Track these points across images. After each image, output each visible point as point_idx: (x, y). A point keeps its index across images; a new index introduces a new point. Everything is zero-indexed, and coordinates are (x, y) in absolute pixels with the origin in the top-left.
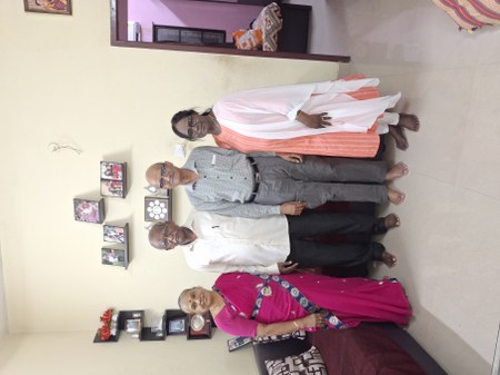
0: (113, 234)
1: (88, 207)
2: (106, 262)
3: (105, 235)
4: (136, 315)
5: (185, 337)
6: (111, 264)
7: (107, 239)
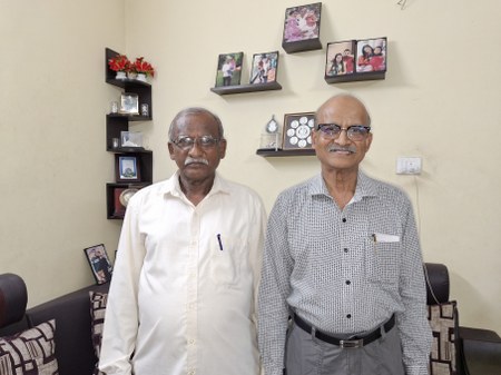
0: (265, 67)
1: (310, 24)
2: (222, 60)
3: (264, 56)
4: (144, 108)
6: (220, 68)
7: (258, 59)
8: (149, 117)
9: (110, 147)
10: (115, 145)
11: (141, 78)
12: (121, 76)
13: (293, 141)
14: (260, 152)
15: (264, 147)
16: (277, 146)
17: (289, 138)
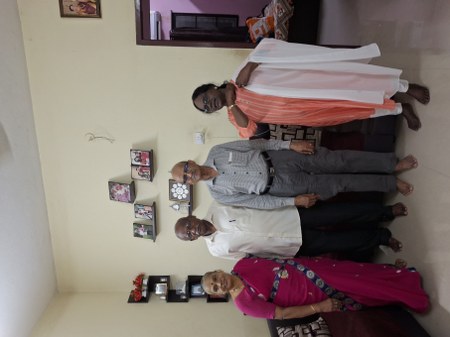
0: (142, 211)
1: (121, 188)
2: (137, 235)
3: (136, 212)
5: (205, 300)
6: (142, 237)
7: (138, 215)
8: (168, 277)
9: (186, 301)
10: (184, 297)
11: (145, 282)
12: (144, 294)
13: (184, 196)
17: (183, 199)
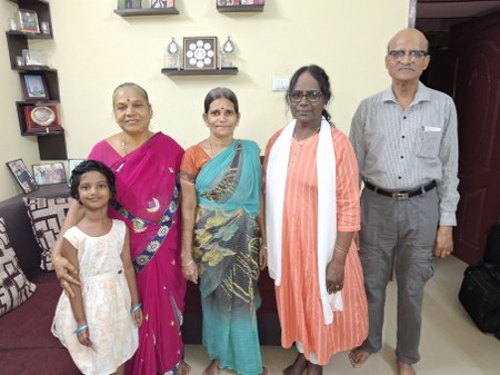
4: (45, 26)
5: (20, 99)
8: (51, 36)
9: (14, 66)
10: (20, 63)
13: (192, 62)
14: (164, 71)
15: (167, 67)
16: (178, 66)
17: (188, 59)
